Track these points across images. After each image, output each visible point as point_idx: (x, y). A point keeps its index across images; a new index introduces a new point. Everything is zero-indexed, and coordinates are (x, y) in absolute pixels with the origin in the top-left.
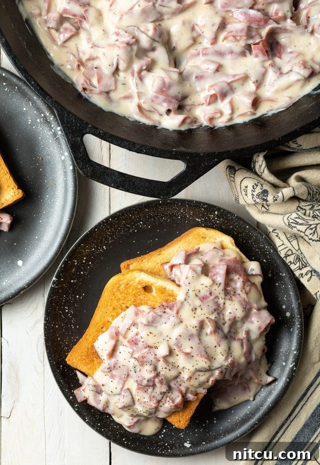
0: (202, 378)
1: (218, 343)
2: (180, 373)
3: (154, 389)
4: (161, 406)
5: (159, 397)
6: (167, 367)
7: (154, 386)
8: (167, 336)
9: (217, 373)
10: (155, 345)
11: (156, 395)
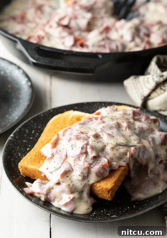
0: (122, 150)
1: (131, 135)
2: (105, 146)
3: (86, 156)
4: (92, 168)
5: (91, 162)
6: (96, 140)
7: (86, 153)
8: (94, 129)
9: (132, 149)
10: (86, 132)
11: (88, 160)
